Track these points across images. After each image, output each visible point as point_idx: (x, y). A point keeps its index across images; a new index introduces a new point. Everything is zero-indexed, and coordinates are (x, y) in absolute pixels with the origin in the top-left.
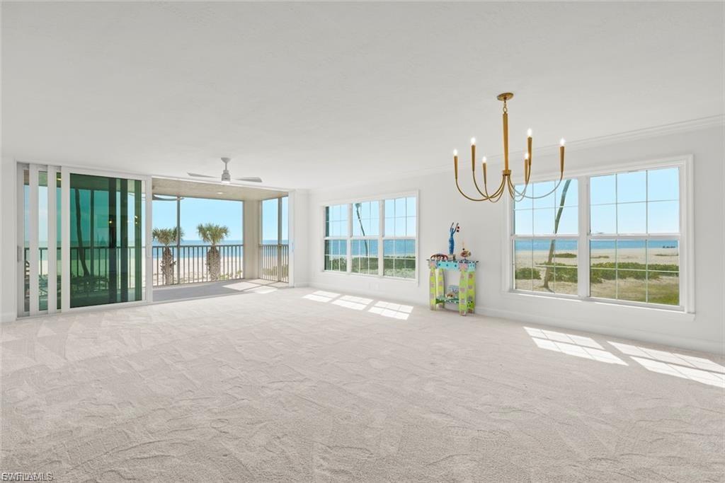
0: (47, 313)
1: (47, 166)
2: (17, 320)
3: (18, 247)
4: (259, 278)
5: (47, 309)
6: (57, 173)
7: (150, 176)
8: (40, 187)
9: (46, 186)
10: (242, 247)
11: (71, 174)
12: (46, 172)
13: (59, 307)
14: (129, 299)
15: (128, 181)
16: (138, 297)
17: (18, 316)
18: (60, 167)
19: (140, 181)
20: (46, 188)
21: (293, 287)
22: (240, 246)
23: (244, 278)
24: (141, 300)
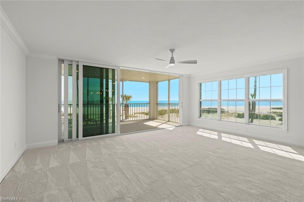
0: (72, 140)
1: (72, 61)
2: (58, 144)
3: (59, 105)
4: (157, 119)
5: (72, 138)
6: (77, 65)
7: (119, 67)
8: (69, 76)
9: (72, 76)
10: (149, 104)
11: (83, 66)
12: (72, 65)
13: (77, 137)
14: (109, 133)
15: (109, 69)
16: (113, 132)
17: (59, 142)
18: (79, 61)
19: (114, 70)
20: (72, 77)
21: (182, 126)
22: (148, 104)
23: (149, 119)
24: (115, 133)
